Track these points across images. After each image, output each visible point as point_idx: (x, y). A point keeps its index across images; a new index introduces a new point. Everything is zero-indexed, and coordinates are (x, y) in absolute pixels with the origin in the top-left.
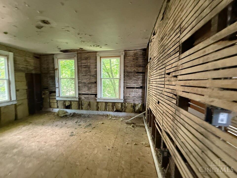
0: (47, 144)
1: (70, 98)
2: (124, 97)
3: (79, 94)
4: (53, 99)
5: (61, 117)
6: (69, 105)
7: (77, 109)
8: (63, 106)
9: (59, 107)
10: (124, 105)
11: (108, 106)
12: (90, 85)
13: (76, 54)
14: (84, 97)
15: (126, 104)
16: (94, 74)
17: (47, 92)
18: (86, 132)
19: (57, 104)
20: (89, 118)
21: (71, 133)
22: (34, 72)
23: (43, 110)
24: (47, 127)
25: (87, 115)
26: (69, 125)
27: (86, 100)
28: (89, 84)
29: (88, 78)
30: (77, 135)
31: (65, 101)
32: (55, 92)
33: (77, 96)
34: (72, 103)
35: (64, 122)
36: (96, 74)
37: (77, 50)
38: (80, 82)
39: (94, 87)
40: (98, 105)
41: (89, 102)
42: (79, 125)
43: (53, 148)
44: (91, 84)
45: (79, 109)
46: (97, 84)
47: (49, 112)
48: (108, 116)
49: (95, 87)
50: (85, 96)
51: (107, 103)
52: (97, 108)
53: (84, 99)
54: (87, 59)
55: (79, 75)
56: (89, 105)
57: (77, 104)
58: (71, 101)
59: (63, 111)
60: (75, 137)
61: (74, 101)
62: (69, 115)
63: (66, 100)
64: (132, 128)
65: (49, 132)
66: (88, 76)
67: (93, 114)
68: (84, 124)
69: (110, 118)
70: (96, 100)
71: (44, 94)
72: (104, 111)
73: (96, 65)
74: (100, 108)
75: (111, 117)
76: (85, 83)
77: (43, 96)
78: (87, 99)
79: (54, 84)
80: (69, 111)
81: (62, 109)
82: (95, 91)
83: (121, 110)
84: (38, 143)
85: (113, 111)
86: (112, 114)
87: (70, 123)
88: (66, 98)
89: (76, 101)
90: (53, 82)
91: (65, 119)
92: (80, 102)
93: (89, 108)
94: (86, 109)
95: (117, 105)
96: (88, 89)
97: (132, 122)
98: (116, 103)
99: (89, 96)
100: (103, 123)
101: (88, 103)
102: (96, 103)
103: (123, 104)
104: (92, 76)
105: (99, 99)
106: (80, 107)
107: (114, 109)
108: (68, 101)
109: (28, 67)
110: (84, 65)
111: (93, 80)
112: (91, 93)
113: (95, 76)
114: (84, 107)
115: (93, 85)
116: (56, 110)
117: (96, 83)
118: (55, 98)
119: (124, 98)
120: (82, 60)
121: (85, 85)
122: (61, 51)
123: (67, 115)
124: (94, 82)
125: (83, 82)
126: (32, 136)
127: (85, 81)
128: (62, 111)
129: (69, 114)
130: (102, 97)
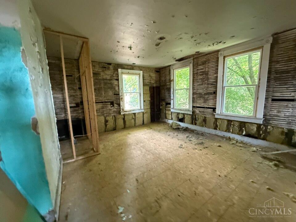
0: (160, 147)
1: (183, 111)
2: (265, 115)
3: (193, 107)
4: (168, 110)
5: (174, 129)
6: (182, 118)
7: (190, 124)
8: (177, 119)
9: (173, 119)
10: (263, 128)
11: (232, 126)
12: (207, 96)
13: (191, 60)
14: (198, 111)
15: (269, 127)
16: (213, 82)
17: (164, 103)
18: (196, 149)
19: (172, 116)
20: (202, 136)
21: (181, 145)
22: (155, 85)
23: (160, 120)
24: (161, 134)
25: (201, 133)
26: (180, 137)
27: (200, 114)
28: (205, 94)
29: (205, 88)
30: (185, 148)
31: (178, 114)
32: (170, 104)
33: (191, 109)
34: (186, 116)
35: (176, 134)
36: (216, 82)
37: (193, 55)
38: (194, 93)
39: (212, 99)
40: (216, 122)
41: (205, 117)
42: (189, 140)
43: (164, 152)
44: (207, 94)
45: (192, 123)
46: (216, 95)
47: (164, 123)
48: (230, 139)
49: (214, 99)
50: (200, 110)
51: (231, 122)
52: (215, 125)
53: (199, 112)
54: (205, 64)
55: (194, 85)
56: (205, 120)
57: (190, 118)
58: (184, 114)
59: (177, 123)
60: (184, 150)
61: (187, 114)
62: (181, 129)
63: (180, 113)
64: (273, 166)
65: (162, 139)
66: (205, 84)
67: (209, 132)
68: (195, 140)
69: (233, 143)
70: (214, 115)
71: (161, 105)
72: (225, 132)
73: (217, 69)
74: (219, 127)
75: (236, 142)
76: (201, 94)
77: (161, 108)
78: (202, 113)
79: (170, 96)
80: (182, 125)
81: (175, 122)
82: (213, 104)
83: (257, 136)
84: (154, 144)
85: (239, 135)
86: (239, 139)
87: (181, 136)
88: (179, 110)
89: (190, 114)
90: (169, 94)
91: (177, 131)
92: (194, 116)
93: (204, 124)
94: (200, 125)
95: (248, 126)
96: (204, 101)
97: (276, 158)
98: (248, 124)
99: (205, 110)
100: (220, 146)
101: (203, 118)
102: (214, 120)
103: (262, 126)
104: (210, 84)
105: (218, 114)
106: (194, 121)
107: (243, 132)
108: (181, 113)
109: (151, 81)
110: (201, 72)
111: (212, 90)
112: (207, 107)
113: (215, 84)
114: (198, 122)
115: (211, 97)
116: (170, 122)
117: (216, 93)
118: (170, 110)
119: (265, 117)
120: (198, 65)
121: (201, 96)
122: (177, 61)
123: (179, 128)
124: (213, 93)
125: (198, 92)
126: (151, 138)
127: (201, 91)
128: (175, 123)
129: (182, 127)
130: (224, 112)
